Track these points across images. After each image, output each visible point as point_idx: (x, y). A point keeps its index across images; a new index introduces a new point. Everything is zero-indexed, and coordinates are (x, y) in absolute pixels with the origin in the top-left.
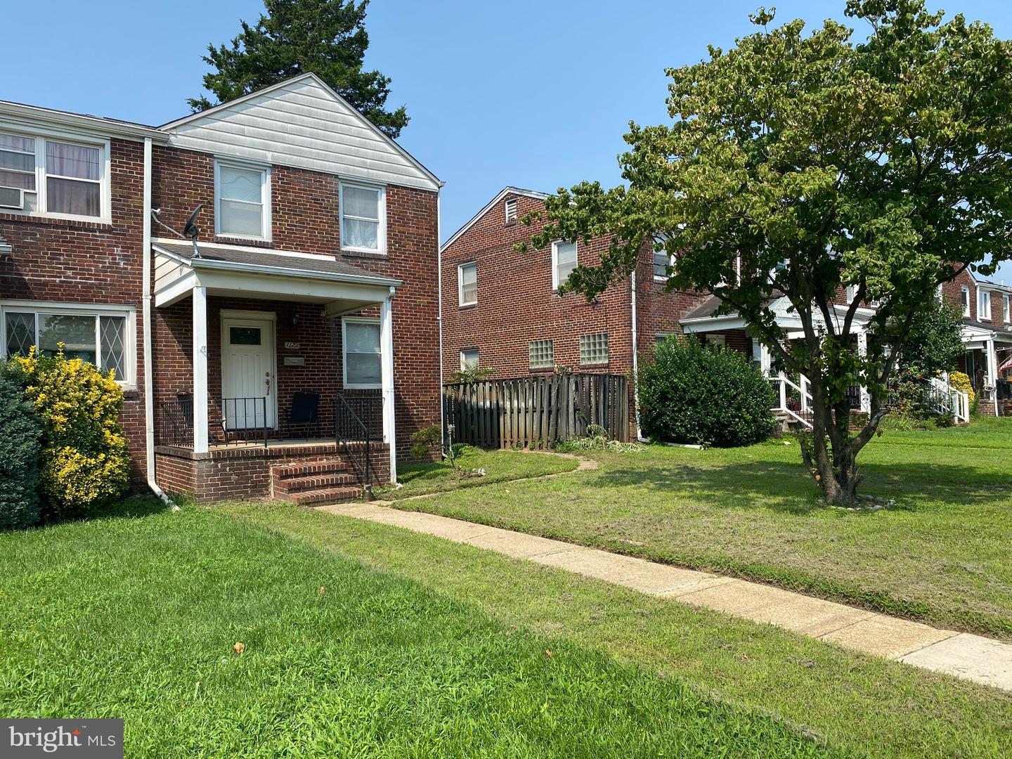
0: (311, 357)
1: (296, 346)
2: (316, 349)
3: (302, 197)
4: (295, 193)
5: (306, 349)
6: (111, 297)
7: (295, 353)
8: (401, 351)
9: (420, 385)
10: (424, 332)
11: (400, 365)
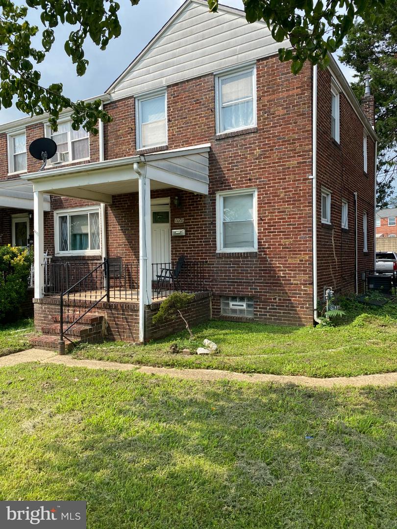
0: (192, 228)
1: (182, 221)
2: (196, 222)
4: (182, 101)
7: (181, 226)
8: (268, 216)
9: (288, 248)
10: (293, 194)
11: (266, 229)
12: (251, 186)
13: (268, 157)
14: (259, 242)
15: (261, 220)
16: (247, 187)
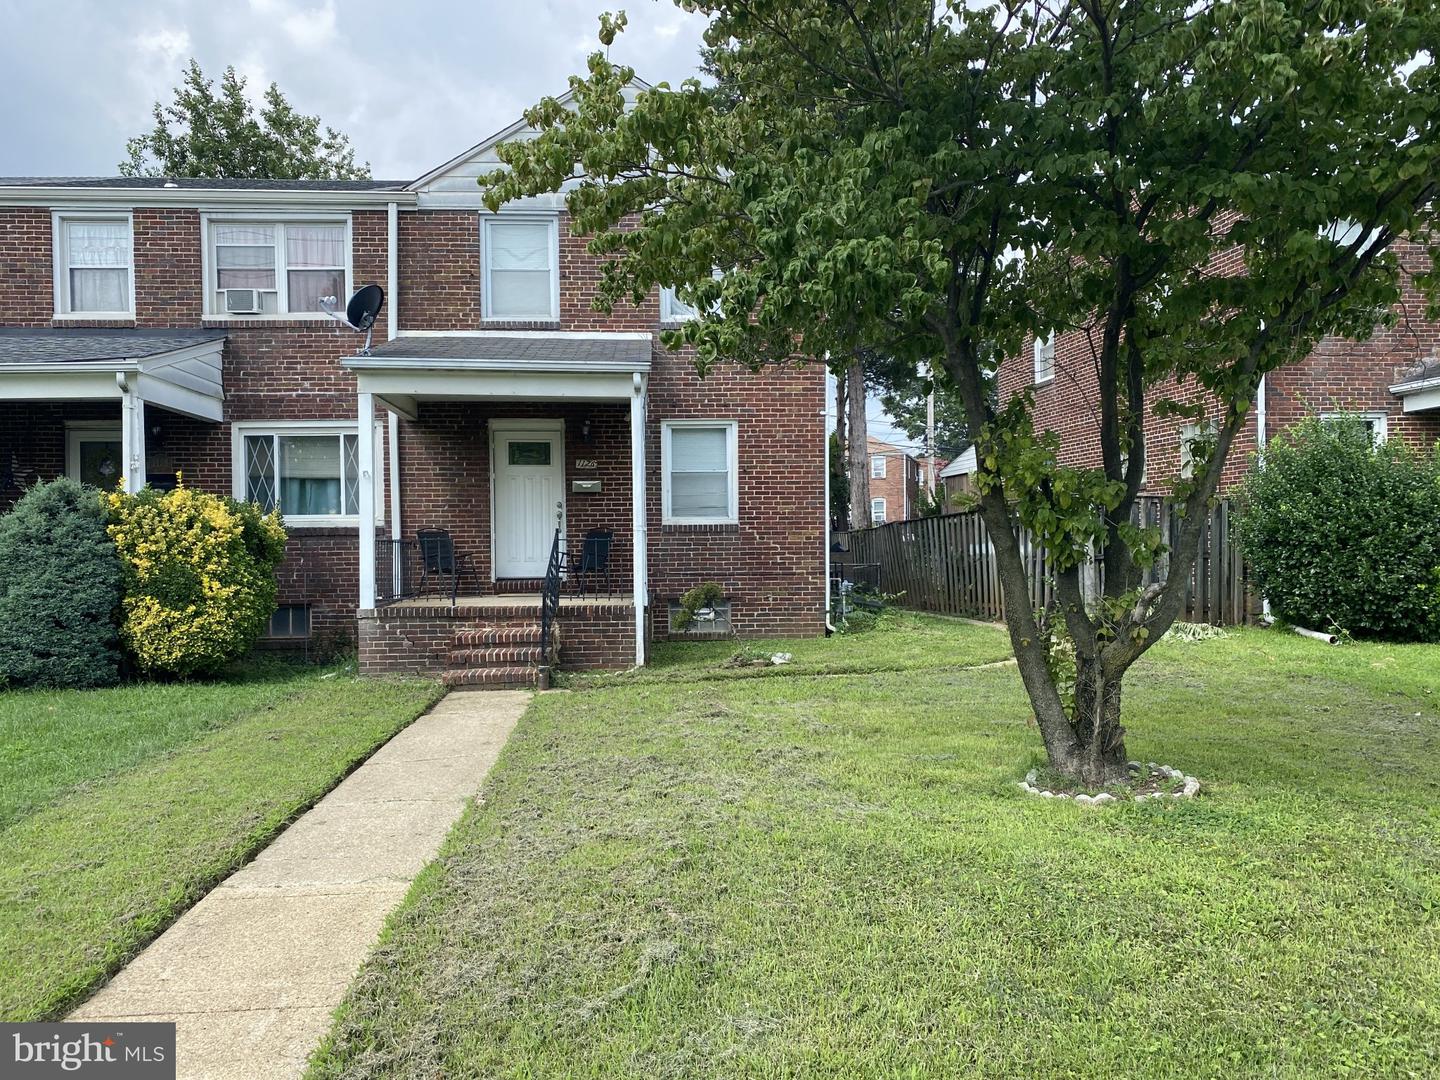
0: (613, 479)
1: (593, 464)
2: (621, 469)
5: (606, 468)
6: (352, 411)
7: (591, 474)
8: (756, 467)
9: (787, 518)
10: (797, 436)
11: (754, 488)
12: (727, 416)
14: (740, 508)
15: (745, 472)
16: (718, 416)
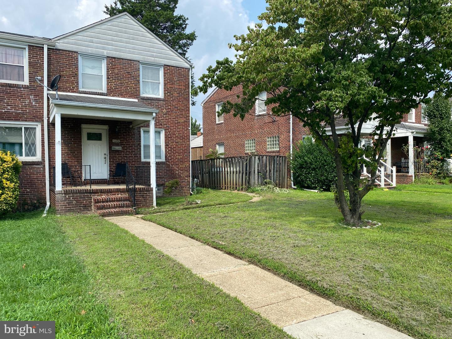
0: (125, 146)
1: (119, 141)
2: (128, 143)
3: (121, 71)
4: (118, 69)
5: (123, 143)
6: (28, 118)
7: (118, 144)
8: (170, 144)
9: (180, 160)
10: (182, 135)
11: (169, 150)
12: (162, 128)
13: (170, 115)
14: (165, 157)
15: (167, 145)
16: (159, 127)
